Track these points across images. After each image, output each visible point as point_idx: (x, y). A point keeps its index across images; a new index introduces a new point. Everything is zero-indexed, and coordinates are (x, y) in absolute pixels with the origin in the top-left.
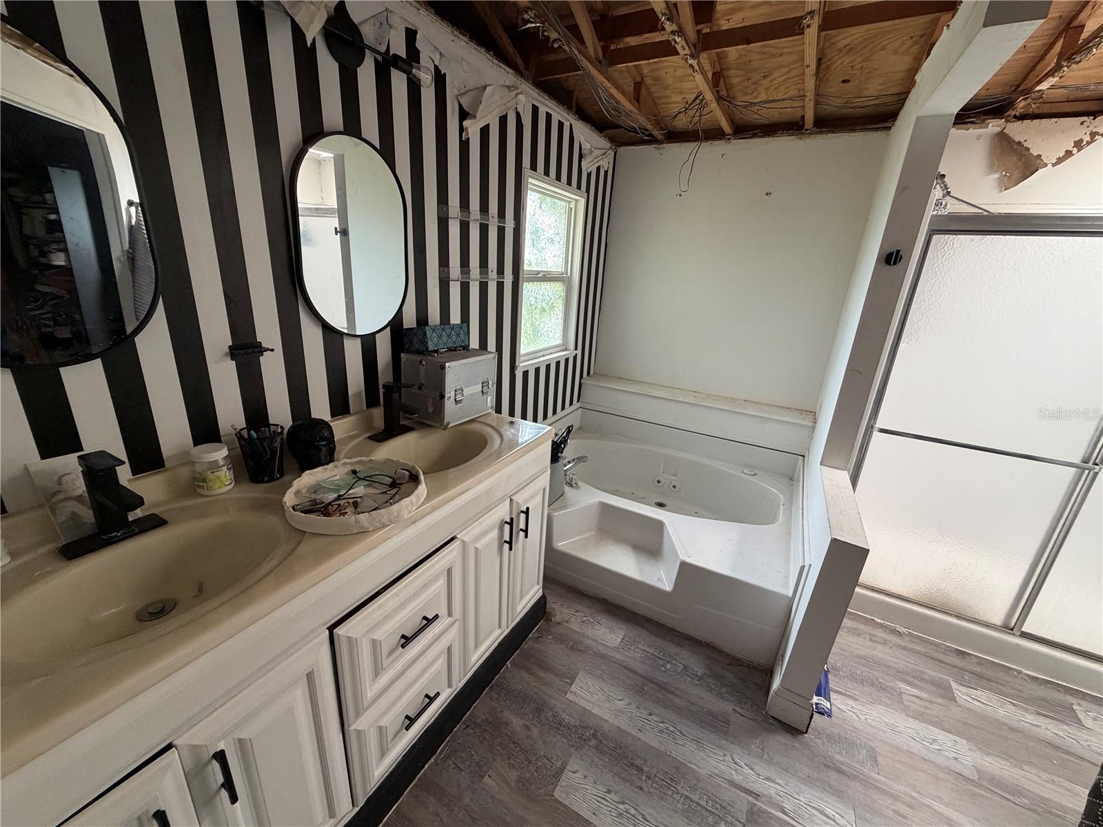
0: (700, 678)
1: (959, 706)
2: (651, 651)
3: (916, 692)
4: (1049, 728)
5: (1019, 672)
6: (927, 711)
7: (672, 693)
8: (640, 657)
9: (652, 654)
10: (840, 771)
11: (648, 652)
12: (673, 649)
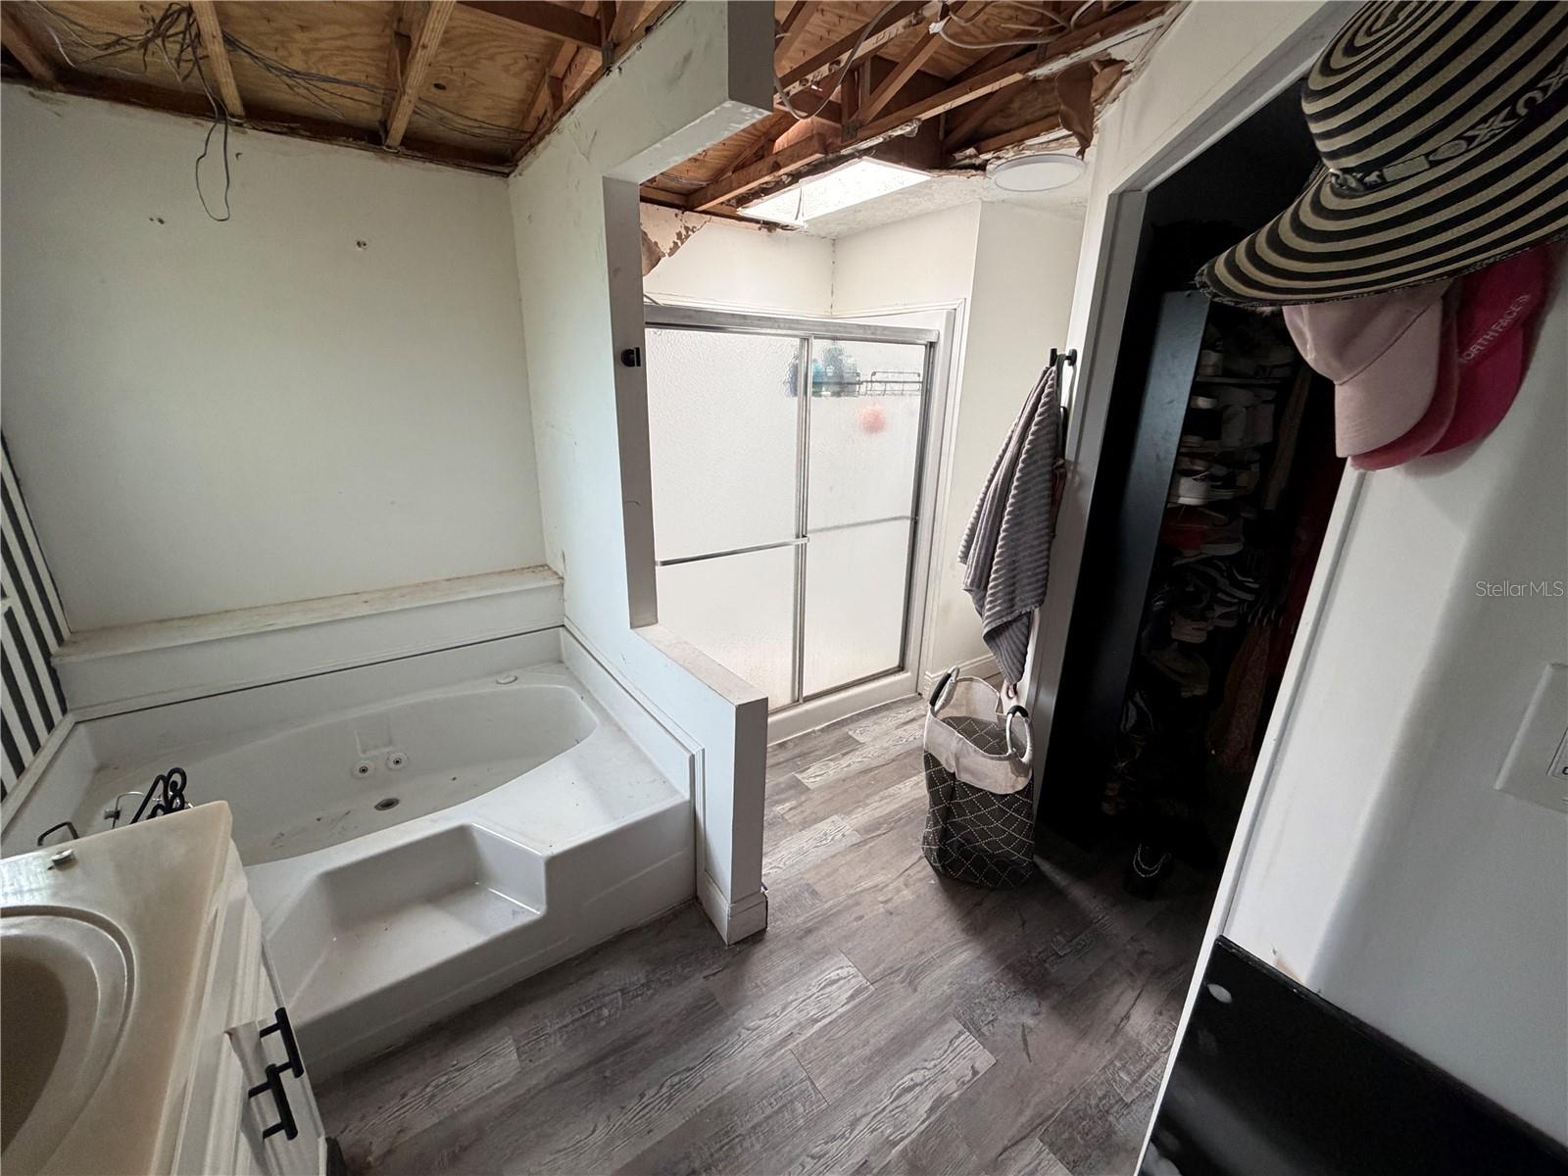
0: (647, 985)
1: (814, 791)
2: (568, 1020)
3: (788, 805)
4: (853, 762)
5: (814, 732)
6: (805, 814)
7: (638, 1039)
8: (564, 1045)
9: (573, 1022)
10: (809, 931)
11: (565, 1026)
12: (591, 986)
